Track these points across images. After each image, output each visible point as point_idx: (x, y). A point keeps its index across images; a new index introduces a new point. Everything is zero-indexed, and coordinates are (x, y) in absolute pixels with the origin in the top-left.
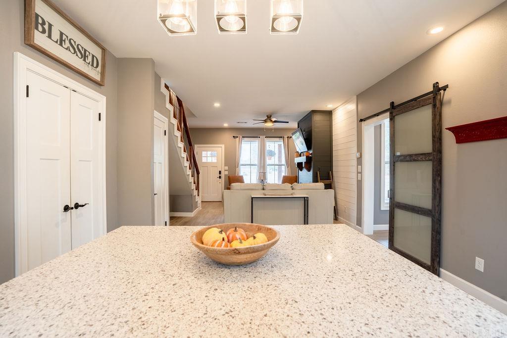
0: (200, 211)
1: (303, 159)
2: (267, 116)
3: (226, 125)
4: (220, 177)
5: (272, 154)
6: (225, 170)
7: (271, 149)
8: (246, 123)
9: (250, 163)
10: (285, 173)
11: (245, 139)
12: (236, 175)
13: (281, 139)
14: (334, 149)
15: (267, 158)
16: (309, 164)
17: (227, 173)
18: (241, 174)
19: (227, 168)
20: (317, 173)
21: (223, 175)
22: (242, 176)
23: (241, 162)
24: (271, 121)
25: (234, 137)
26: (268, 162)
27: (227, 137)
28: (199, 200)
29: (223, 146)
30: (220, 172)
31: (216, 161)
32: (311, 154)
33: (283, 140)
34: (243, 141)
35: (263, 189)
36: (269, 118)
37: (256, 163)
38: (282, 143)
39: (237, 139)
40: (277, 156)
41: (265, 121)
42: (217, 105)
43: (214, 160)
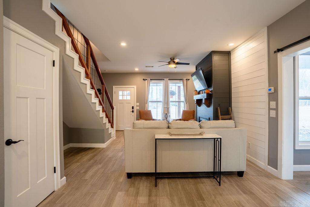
0: (114, 140)
1: (203, 96)
2: (171, 59)
3: (137, 69)
4: (133, 111)
5: (173, 93)
6: (137, 106)
7: (172, 90)
8: (152, 67)
9: (156, 100)
10: (184, 108)
11: (153, 81)
12: (146, 110)
13: (181, 81)
14: (233, 86)
15: (170, 96)
16: (209, 101)
17: (138, 108)
18: (150, 109)
19: (138, 104)
20: (217, 109)
21: (135, 110)
22: (150, 110)
23: (149, 100)
24: (174, 62)
25: (144, 79)
26: (171, 99)
27: (139, 80)
28: (112, 131)
29: (135, 87)
30: (133, 107)
31: (130, 99)
32: (211, 91)
33: (183, 82)
34: (151, 82)
35: (169, 128)
36: (172, 60)
37: (161, 100)
38: (182, 84)
39: (147, 81)
40: (177, 95)
41: (169, 63)
42: (123, 44)
43: (129, 98)
